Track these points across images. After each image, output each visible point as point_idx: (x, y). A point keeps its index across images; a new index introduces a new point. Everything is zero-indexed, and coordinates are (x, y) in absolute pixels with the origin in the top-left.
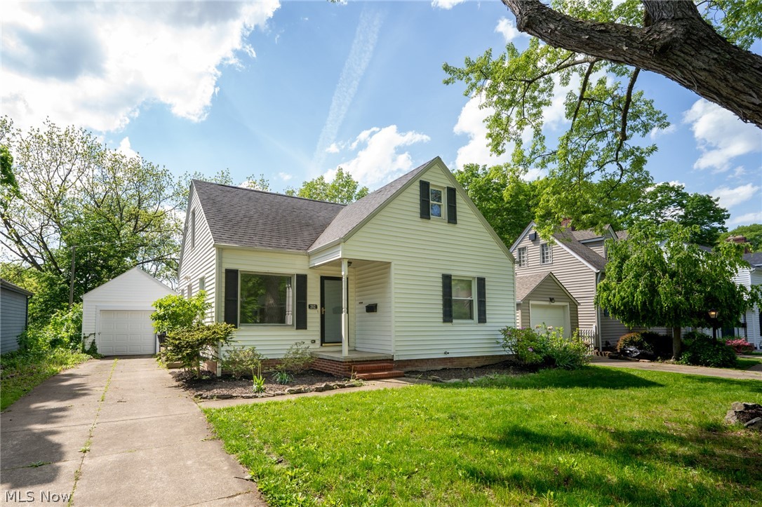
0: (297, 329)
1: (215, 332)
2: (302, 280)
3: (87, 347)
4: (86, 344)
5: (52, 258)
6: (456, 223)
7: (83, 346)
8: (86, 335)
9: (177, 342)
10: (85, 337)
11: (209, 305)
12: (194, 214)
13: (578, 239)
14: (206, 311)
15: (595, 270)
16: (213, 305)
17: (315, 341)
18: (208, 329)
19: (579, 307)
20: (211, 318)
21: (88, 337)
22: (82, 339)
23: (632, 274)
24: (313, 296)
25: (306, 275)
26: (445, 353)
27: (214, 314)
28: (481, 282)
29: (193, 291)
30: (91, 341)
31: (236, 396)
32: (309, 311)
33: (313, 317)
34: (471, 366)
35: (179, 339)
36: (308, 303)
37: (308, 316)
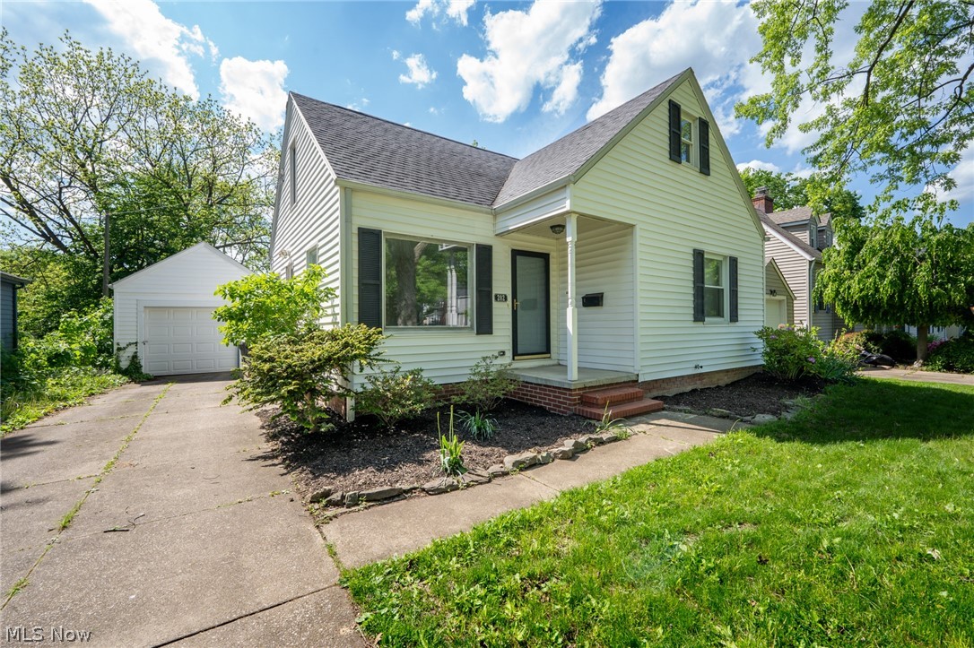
0: (478, 333)
1: (346, 345)
2: (485, 253)
3: (124, 364)
4: (122, 359)
5: (83, 237)
6: (709, 175)
7: (118, 362)
8: (122, 346)
9: (267, 366)
10: (119, 349)
11: (329, 293)
12: (294, 150)
13: (777, 223)
14: (324, 304)
15: (808, 258)
16: (338, 292)
17: (504, 352)
18: (333, 337)
19: (795, 302)
20: (332, 316)
21: (124, 348)
22: (115, 352)
23: (876, 260)
24: (501, 282)
25: (491, 247)
26: (696, 367)
27: (338, 310)
28: (734, 262)
29: (296, 274)
30: (131, 354)
31: (410, 491)
32: (495, 304)
33: (502, 314)
34: (722, 383)
35: (271, 360)
36: (495, 292)
37: (495, 312)
